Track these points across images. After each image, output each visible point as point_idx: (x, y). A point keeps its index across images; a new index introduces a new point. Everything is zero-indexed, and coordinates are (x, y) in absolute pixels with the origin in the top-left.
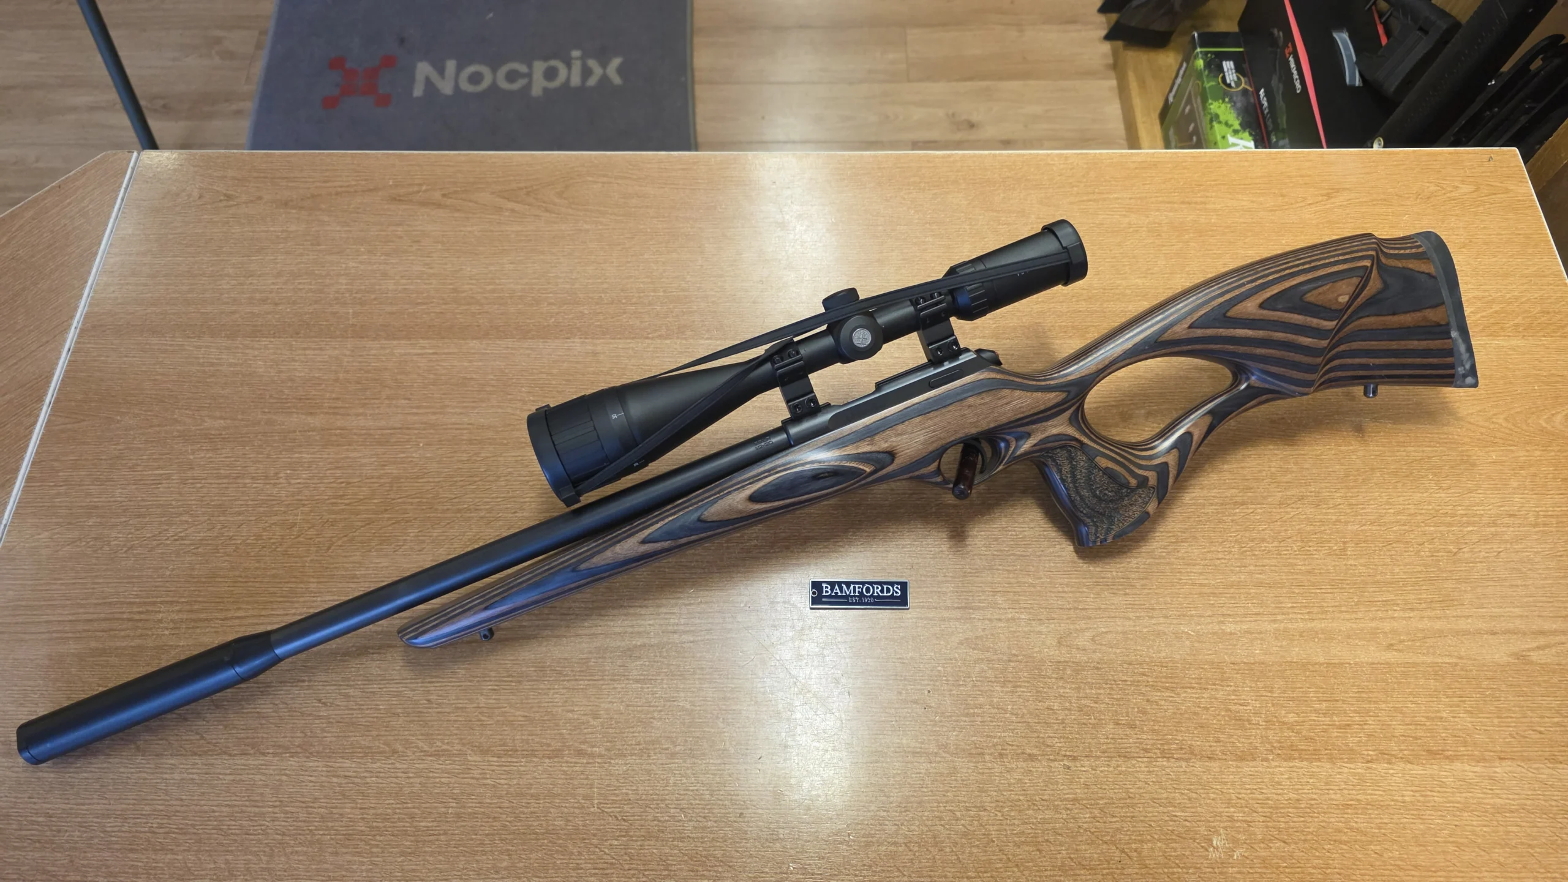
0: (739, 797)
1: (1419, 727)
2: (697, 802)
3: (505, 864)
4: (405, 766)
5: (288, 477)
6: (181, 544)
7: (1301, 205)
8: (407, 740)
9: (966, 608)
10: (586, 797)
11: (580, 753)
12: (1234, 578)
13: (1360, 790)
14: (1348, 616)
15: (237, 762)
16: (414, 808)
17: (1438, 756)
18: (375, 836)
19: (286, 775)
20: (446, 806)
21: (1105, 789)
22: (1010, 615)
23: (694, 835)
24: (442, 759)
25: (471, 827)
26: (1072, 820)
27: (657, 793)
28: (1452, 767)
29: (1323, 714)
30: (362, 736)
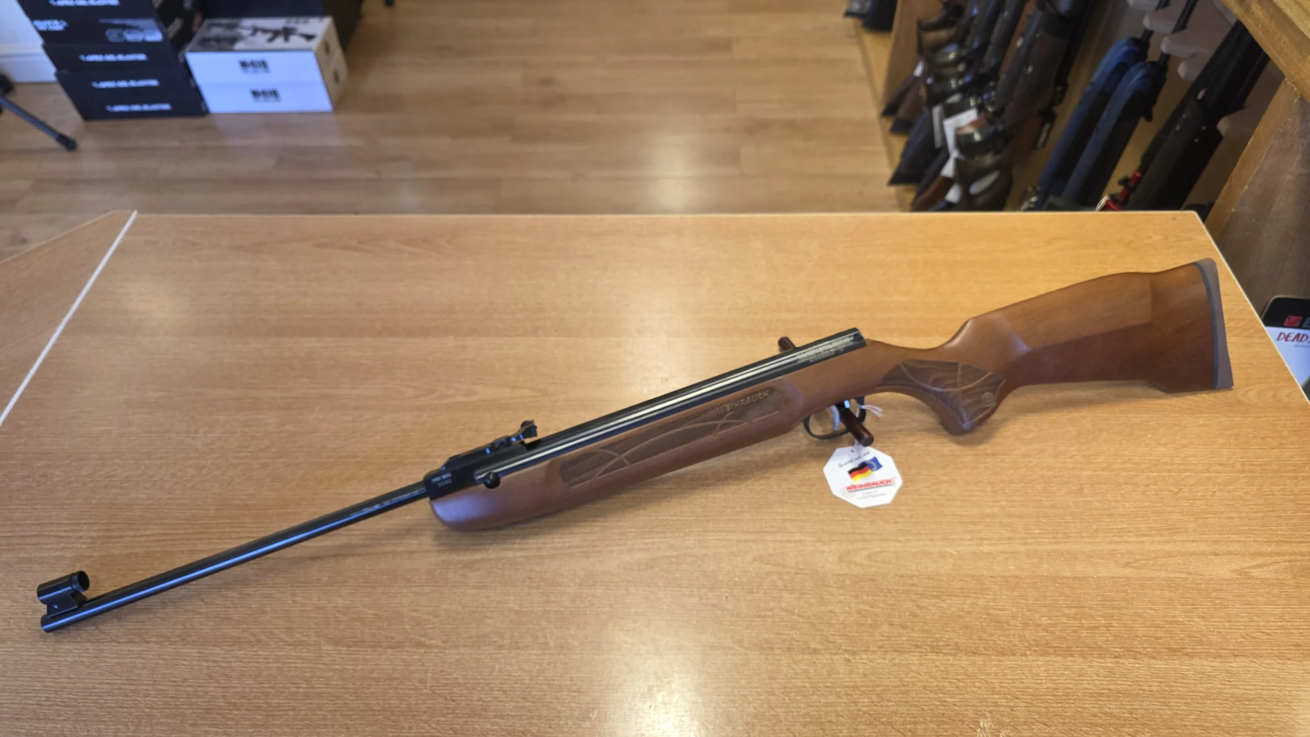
0: (556, 682)
1: (1158, 629)
2: (519, 685)
4: (267, 653)
6: (110, 480)
7: (1027, 248)
8: (271, 632)
9: (759, 532)
10: (420, 681)
11: (419, 644)
13: (1111, 680)
14: (1088, 541)
15: (123, 648)
16: (269, 687)
17: (1179, 653)
18: (231, 710)
19: (163, 659)
20: (297, 688)
21: (881, 678)
22: (797, 538)
23: (514, 714)
24: (299, 648)
25: (317, 704)
26: (853, 704)
27: (484, 677)
28: (1193, 663)
29: (1073, 618)
30: (233, 629)
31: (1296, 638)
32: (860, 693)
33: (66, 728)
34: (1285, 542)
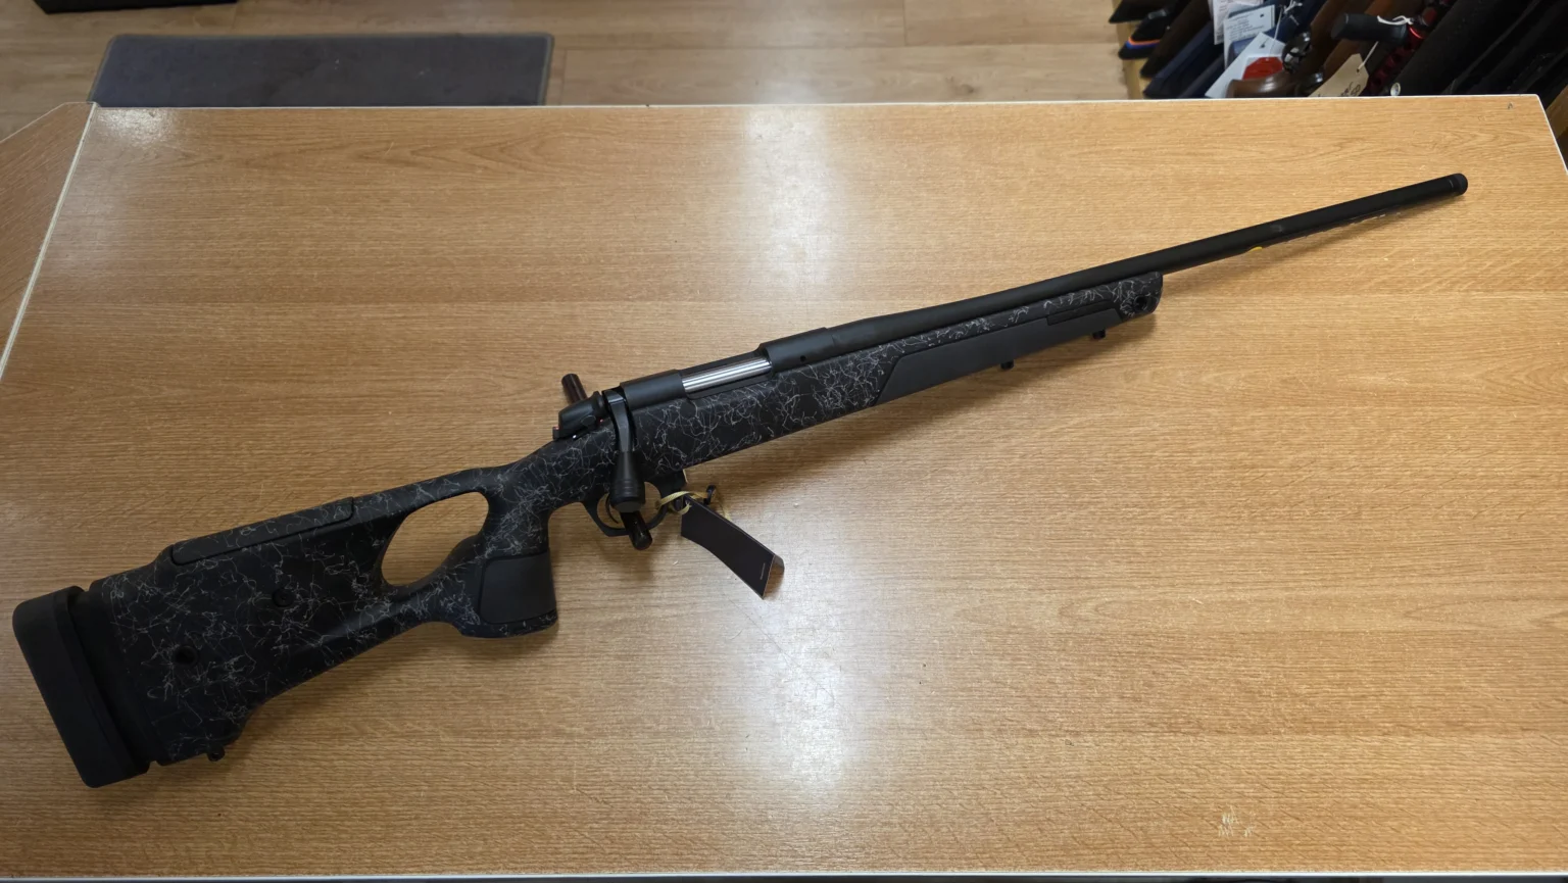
0: (726, 778)
1: (1437, 698)
2: (682, 782)
3: (480, 849)
4: (374, 748)
5: (250, 448)
6: (139, 519)
7: (1311, 155)
8: (376, 722)
9: (963, 578)
10: (564, 780)
11: (558, 733)
12: (1243, 545)
13: (1376, 763)
14: (1363, 584)
16: (384, 791)
17: (1457, 728)
18: (342, 821)
20: (417, 791)
21: (1109, 766)
22: (1009, 586)
23: (679, 817)
24: (414, 741)
25: (444, 812)
26: (1075, 800)
27: (640, 774)
28: (1473, 740)
29: (1337, 685)
32: (1084, 784)
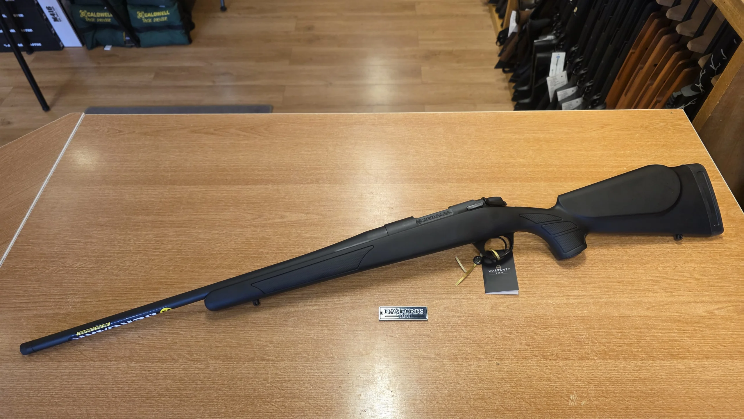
0: (339, 379)
1: (666, 344)
2: (319, 381)
3: (223, 410)
4: (178, 366)
5: (134, 241)
7: (590, 131)
8: (180, 354)
9: (447, 293)
10: (264, 380)
11: (263, 359)
12: (572, 280)
13: (640, 373)
14: (627, 296)
15: (97, 364)
16: (181, 385)
17: (677, 357)
18: (160, 398)
19: (120, 370)
20: (196, 384)
21: (517, 373)
22: (468, 297)
23: (317, 396)
24: (196, 362)
25: (208, 393)
26: (501, 388)
27: (299, 377)
28: (684, 362)
29: (619, 338)
30: (158, 352)
31: (739, 348)
32: (505, 381)
33: (69, 409)
34: (733, 295)
